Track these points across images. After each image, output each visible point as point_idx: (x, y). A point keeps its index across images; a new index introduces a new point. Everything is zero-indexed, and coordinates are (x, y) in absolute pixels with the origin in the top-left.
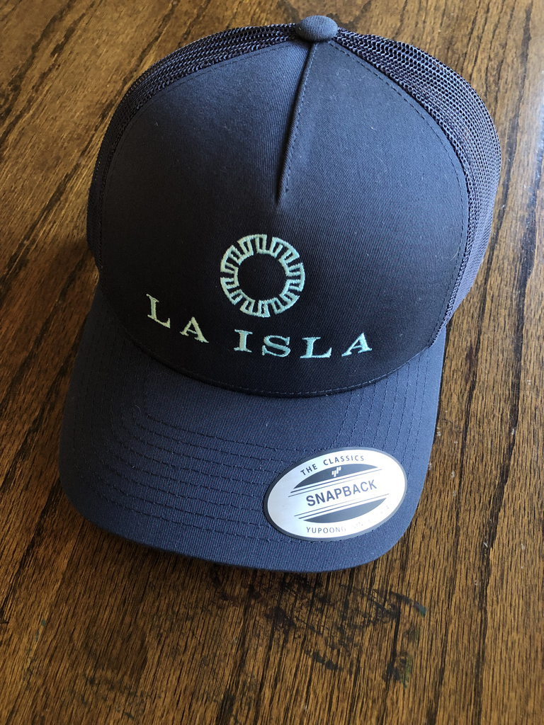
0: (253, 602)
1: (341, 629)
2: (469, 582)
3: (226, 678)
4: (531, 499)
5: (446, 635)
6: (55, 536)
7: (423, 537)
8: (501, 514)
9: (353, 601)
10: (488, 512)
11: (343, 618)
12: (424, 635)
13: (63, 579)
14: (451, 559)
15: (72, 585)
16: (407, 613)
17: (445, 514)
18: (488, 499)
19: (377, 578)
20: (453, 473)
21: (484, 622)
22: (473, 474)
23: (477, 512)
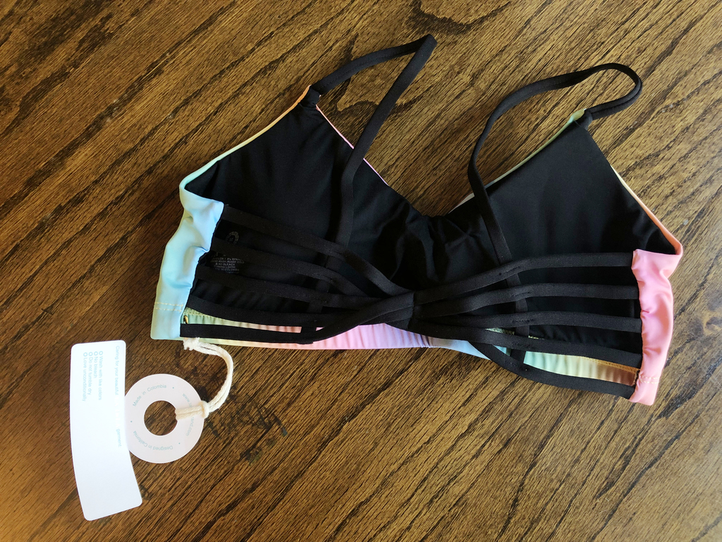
0: (192, 377)
1: (233, 418)
2: (322, 433)
3: (155, 409)
4: (393, 408)
5: (290, 453)
6: (99, 279)
7: (312, 394)
8: (368, 406)
9: (249, 407)
10: (361, 401)
11: (238, 413)
12: (277, 446)
13: (93, 306)
14: (320, 415)
15: (96, 313)
16: (275, 430)
17: (334, 388)
18: (366, 393)
19: (270, 402)
20: (356, 367)
21: (315, 458)
22: (368, 374)
23: (354, 398)
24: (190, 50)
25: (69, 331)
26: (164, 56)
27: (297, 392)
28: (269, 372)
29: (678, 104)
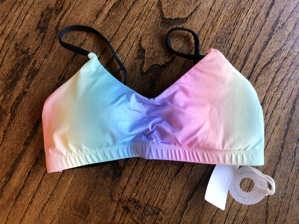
0: (120, 203)
1: (142, 215)
2: (180, 209)
3: (109, 221)
5: (170, 221)
6: (68, 175)
7: (171, 195)
8: (195, 192)
9: (147, 208)
10: (192, 191)
11: (143, 212)
12: (164, 220)
13: (69, 187)
14: (177, 202)
15: (72, 189)
16: (161, 214)
17: (179, 190)
18: (193, 187)
19: (155, 203)
20: (185, 178)
21: (181, 220)
22: (191, 179)
23: (189, 191)
24: (73, 65)
25: (63, 200)
26: (63, 71)
27: (164, 196)
28: (151, 191)
29: (283, 25)
